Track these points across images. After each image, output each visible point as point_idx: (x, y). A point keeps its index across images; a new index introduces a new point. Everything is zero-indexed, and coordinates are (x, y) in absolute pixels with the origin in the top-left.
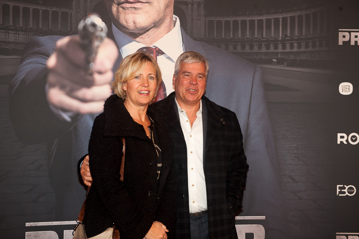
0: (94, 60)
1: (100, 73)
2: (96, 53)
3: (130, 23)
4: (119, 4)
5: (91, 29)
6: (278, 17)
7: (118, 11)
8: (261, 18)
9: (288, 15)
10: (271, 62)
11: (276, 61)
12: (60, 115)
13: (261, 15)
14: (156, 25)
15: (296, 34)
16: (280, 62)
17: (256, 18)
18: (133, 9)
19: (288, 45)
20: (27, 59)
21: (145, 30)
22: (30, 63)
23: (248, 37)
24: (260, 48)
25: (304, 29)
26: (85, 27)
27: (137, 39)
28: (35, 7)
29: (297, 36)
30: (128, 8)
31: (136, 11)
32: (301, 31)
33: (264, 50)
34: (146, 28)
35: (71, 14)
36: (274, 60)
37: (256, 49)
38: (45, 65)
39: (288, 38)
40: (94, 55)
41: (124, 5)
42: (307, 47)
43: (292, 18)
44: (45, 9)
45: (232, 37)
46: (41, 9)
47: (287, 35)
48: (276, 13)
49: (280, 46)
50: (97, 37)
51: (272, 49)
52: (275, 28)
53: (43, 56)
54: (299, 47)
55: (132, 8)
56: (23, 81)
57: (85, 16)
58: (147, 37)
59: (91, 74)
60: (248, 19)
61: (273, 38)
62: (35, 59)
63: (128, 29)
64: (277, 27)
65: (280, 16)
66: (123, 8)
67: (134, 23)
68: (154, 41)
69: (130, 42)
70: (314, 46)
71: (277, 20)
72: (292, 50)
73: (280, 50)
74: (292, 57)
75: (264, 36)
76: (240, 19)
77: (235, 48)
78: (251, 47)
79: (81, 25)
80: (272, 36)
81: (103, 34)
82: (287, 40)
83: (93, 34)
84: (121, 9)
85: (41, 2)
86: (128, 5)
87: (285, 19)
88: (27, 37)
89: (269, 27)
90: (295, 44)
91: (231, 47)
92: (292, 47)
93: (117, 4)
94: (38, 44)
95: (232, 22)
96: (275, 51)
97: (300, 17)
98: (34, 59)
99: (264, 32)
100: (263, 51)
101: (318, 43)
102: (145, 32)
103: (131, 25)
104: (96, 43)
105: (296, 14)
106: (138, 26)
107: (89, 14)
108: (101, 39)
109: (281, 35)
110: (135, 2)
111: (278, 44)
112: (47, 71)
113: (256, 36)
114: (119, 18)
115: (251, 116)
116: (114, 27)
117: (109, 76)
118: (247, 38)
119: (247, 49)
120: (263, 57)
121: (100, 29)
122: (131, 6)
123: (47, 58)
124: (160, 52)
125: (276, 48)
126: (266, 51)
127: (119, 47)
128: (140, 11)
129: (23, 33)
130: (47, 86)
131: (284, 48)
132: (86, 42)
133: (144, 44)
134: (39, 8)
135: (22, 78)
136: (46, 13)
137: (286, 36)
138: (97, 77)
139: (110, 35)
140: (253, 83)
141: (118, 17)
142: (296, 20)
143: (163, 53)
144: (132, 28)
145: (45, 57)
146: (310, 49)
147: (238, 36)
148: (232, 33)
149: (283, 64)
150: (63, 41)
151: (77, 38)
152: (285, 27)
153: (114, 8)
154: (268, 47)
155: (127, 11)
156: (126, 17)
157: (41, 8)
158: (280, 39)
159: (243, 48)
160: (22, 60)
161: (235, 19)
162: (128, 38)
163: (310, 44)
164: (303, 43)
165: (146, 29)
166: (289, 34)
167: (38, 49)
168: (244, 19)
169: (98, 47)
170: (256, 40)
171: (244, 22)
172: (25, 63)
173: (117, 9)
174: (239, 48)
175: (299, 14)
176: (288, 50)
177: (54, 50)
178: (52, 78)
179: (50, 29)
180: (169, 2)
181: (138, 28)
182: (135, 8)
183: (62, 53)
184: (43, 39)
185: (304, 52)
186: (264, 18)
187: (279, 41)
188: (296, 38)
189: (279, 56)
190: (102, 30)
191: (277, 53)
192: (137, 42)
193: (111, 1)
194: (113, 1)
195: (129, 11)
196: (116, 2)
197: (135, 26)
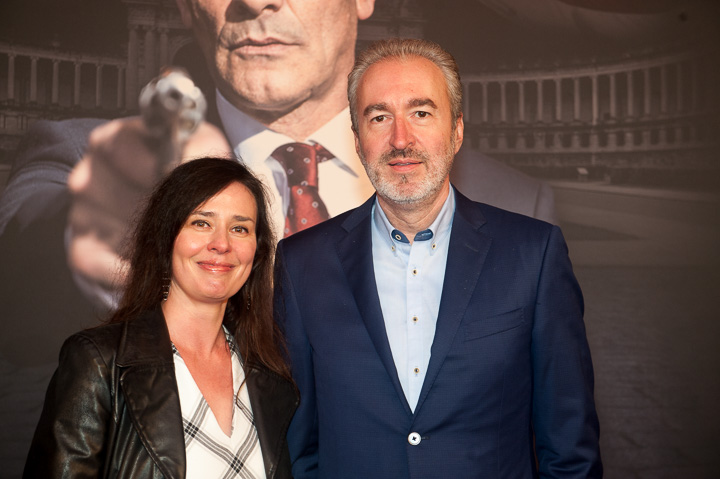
3: (257, 89)
4: (232, 47)
5: (169, 104)
6: (587, 74)
7: (230, 63)
8: (550, 77)
9: (612, 71)
10: (573, 175)
11: (586, 172)
12: (97, 299)
13: (551, 69)
14: (316, 93)
15: (630, 112)
16: (595, 174)
17: (539, 78)
18: (264, 59)
19: (612, 137)
20: (23, 172)
21: (290, 106)
22: (31, 180)
23: (522, 118)
24: (549, 142)
25: (647, 101)
26: (156, 100)
27: (274, 125)
28: (44, 56)
29: (631, 117)
30: (252, 56)
31: (272, 64)
32: (640, 105)
33: (558, 148)
34: (294, 100)
35: (124, 71)
36: (583, 171)
37: (540, 147)
38: (65, 184)
39: (612, 122)
41: (243, 50)
42: (655, 140)
43: (621, 77)
44: (65, 59)
45: (486, 120)
46: (56, 60)
47: (609, 114)
48: (584, 66)
49: (594, 139)
50: (182, 122)
51: (576, 146)
52: (582, 99)
53: (61, 165)
54: (638, 140)
55: (261, 55)
56: (14, 222)
57: (156, 75)
58: (296, 121)
60: (521, 79)
61: (577, 121)
62: (42, 172)
64: (586, 98)
65: (594, 73)
66: (242, 56)
67: (267, 89)
68: (313, 129)
69: (258, 131)
70: (671, 139)
71: (586, 82)
72: (621, 149)
73: (594, 147)
74: (622, 164)
75: (559, 117)
76: (503, 79)
77: (493, 143)
78: (530, 143)
79: (146, 95)
80: (577, 116)
81: (197, 115)
82: (608, 127)
83: (174, 114)
84: (236, 59)
85: (55, 44)
86: (252, 50)
87: (604, 81)
88: (25, 121)
89: (568, 97)
90: (629, 135)
91: (484, 143)
92: (621, 141)
93: (227, 48)
94: (50, 139)
95: (485, 87)
96: (584, 150)
97: (638, 75)
98: (40, 172)
99: (559, 108)
100: (557, 151)
101: (678, 133)
102: (291, 110)
103: (259, 95)
104: (181, 135)
105: (628, 68)
106: (276, 95)
107: (164, 71)
108: (192, 126)
109: (595, 115)
110: (269, 44)
111: (589, 135)
112: (68, 199)
113: (540, 114)
114: (232, 79)
116: (221, 100)
118: (521, 123)
119: (521, 146)
120: (558, 164)
121: (189, 104)
122: (259, 52)
123: (68, 168)
124: (324, 154)
125: (585, 143)
126: (563, 150)
127: (232, 144)
128: (279, 63)
129: (14, 113)
130: (69, 233)
131: (603, 142)
132: (158, 132)
133: (290, 136)
134: (50, 57)
135: (11, 214)
136: (67, 67)
137: (608, 116)
139: (213, 117)
141: (230, 75)
142: (630, 82)
143: (330, 156)
144: (261, 101)
145: (64, 166)
146: (662, 145)
147: (500, 116)
148: (485, 111)
149: (602, 178)
150: (105, 132)
151: (137, 123)
152: (604, 96)
153: (222, 57)
154: (567, 143)
155: (251, 64)
156: (249, 77)
157: (57, 58)
158: (595, 123)
159: (512, 143)
160: (12, 175)
162: (253, 122)
163: (663, 134)
164: (645, 133)
165: (292, 102)
166: (613, 111)
167: (47, 149)
168: (511, 80)
170: (539, 125)
171: (512, 87)
172: (18, 180)
173: (229, 58)
174: (502, 144)
175: (635, 68)
176: (612, 147)
177: (85, 150)
178: (79, 215)
179: (76, 102)
180: (345, 43)
181: (274, 101)
182: (267, 56)
183: (103, 158)
184: (59, 127)
185: (649, 153)
186: (558, 77)
187: (591, 127)
188: (629, 121)
189: (594, 161)
190: (194, 106)
191: (588, 156)
192: (273, 131)
193: (215, 40)
194: (219, 42)
195: (255, 64)
196: (225, 42)
197: (269, 96)
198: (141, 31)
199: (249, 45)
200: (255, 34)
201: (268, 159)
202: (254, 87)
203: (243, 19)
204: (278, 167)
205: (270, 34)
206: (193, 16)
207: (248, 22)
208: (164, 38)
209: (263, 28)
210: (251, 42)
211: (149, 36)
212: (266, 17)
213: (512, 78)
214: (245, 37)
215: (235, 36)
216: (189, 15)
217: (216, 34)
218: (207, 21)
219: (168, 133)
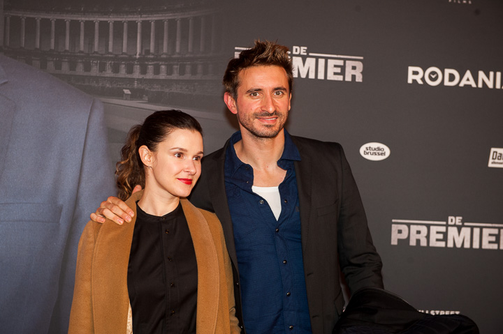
6: (134, 19)
8: (105, 19)
9: (153, 18)
10: (120, 95)
11: (130, 93)
13: (106, 13)
15: (165, 50)
16: (136, 95)
17: (97, 19)
19: (151, 68)
23: (82, 48)
24: (102, 69)
25: (178, 43)
29: (166, 54)
32: (172, 44)
33: (109, 73)
36: (127, 91)
37: (95, 71)
39: (152, 57)
42: (182, 72)
43: (159, 24)
45: (53, 48)
47: (149, 50)
48: (132, 13)
49: (137, 68)
51: (123, 73)
52: (129, 38)
54: (170, 72)
60: (82, 19)
61: (125, 54)
64: (132, 38)
65: (139, 19)
70: (194, 72)
71: (132, 25)
72: (157, 77)
73: (137, 74)
74: (157, 88)
75: (110, 50)
76: (68, 18)
77: (58, 66)
78: (88, 68)
80: (124, 51)
82: (148, 60)
87: (146, 25)
89: (118, 36)
90: (163, 67)
91: (51, 65)
92: (157, 71)
95: (53, 23)
96: (129, 76)
97: (172, 23)
99: (111, 43)
100: (108, 75)
101: (200, 68)
105: (165, 17)
109: (138, 50)
111: (133, 65)
113: (96, 48)
115: (83, 185)
118: (81, 52)
119: (80, 70)
120: (108, 85)
125: (130, 71)
126: (113, 75)
131: (144, 71)
137: (148, 52)
140: (88, 128)
142: (166, 27)
146: (188, 76)
147: (64, 45)
148: (53, 41)
149: (141, 98)
152: (146, 37)
154: (116, 69)
158: (138, 56)
159: (73, 66)
161: (59, 17)
163: (188, 68)
164: (175, 67)
166: (152, 49)
168: (75, 19)
170: (95, 55)
171: (75, 24)
174: (65, 68)
175: (170, 18)
176: (150, 75)
185: (177, 81)
186: (111, 19)
187: (135, 59)
188: (164, 56)
189: (136, 85)
191: (132, 80)
213: (75, 17)
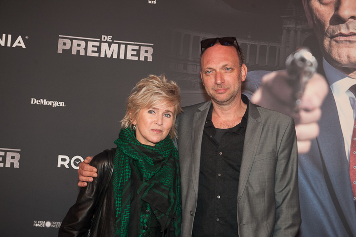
0: (301, 97)
1: (307, 110)
2: (304, 89)
3: (344, 57)
4: (332, 37)
5: (300, 64)
7: (330, 45)
18: (348, 43)
26: (293, 62)
27: (350, 75)
28: (243, 42)
30: (342, 41)
31: (352, 45)
35: (280, 48)
40: (301, 92)
41: (337, 38)
44: (253, 43)
46: (249, 44)
50: (305, 73)
53: (248, 91)
55: (347, 41)
57: (294, 50)
59: (298, 112)
63: (340, 64)
66: (337, 41)
67: (348, 57)
69: (343, 77)
79: (289, 60)
81: (313, 69)
83: (302, 69)
84: (334, 43)
85: (249, 37)
86: (342, 38)
93: (329, 38)
103: (344, 60)
104: (304, 79)
106: (353, 60)
107: (298, 49)
108: (310, 75)
110: (351, 35)
114: (331, 52)
116: (325, 62)
117: (317, 114)
121: (309, 64)
122: (345, 39)
123: (251, 93)
127: (329, 83)
132: (294, 77)
134: (247, 43)
136: (253, 47)
138: (304, 115)
139: (320, 70)
141: (330, 51)
144: (345, 63)
150: (269, 77)
151: (284, 73)
153: (326, 42)
155: (341, 45)
156: (340, 51)
162: (340, 73)
169: (306, 83)
173: (330, 42)
177: (260, 85)
179: (257, 63)
181: (352, 63)
182: (350, 41)
183: (268, 89)
184: (249, 74)
190: (312, 65)
192: (351, 78)
193: (324, 34)
194: (326, 35)
195: (343, 45)
196: (328, 35)
197: (349, 60)
198: (289, 30)
199: (340, 36)
200: (344, 31)
201: (347, 91)
202: (342, 56)
203: (339, 24)
204: (352, 95)
205: (351, 30)
206: (314, 22)
207: (340, 25)
208: (299, 33)
209: (348, 28)
210: (342, 35)
211: (292, 32)
212: (350, 22)
214: (339, 32)
215: (334, 31)
216: (312, 22)
217: (324, 31)
218: (320, 24)
219: (299, 78)
